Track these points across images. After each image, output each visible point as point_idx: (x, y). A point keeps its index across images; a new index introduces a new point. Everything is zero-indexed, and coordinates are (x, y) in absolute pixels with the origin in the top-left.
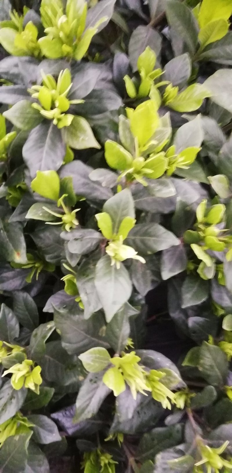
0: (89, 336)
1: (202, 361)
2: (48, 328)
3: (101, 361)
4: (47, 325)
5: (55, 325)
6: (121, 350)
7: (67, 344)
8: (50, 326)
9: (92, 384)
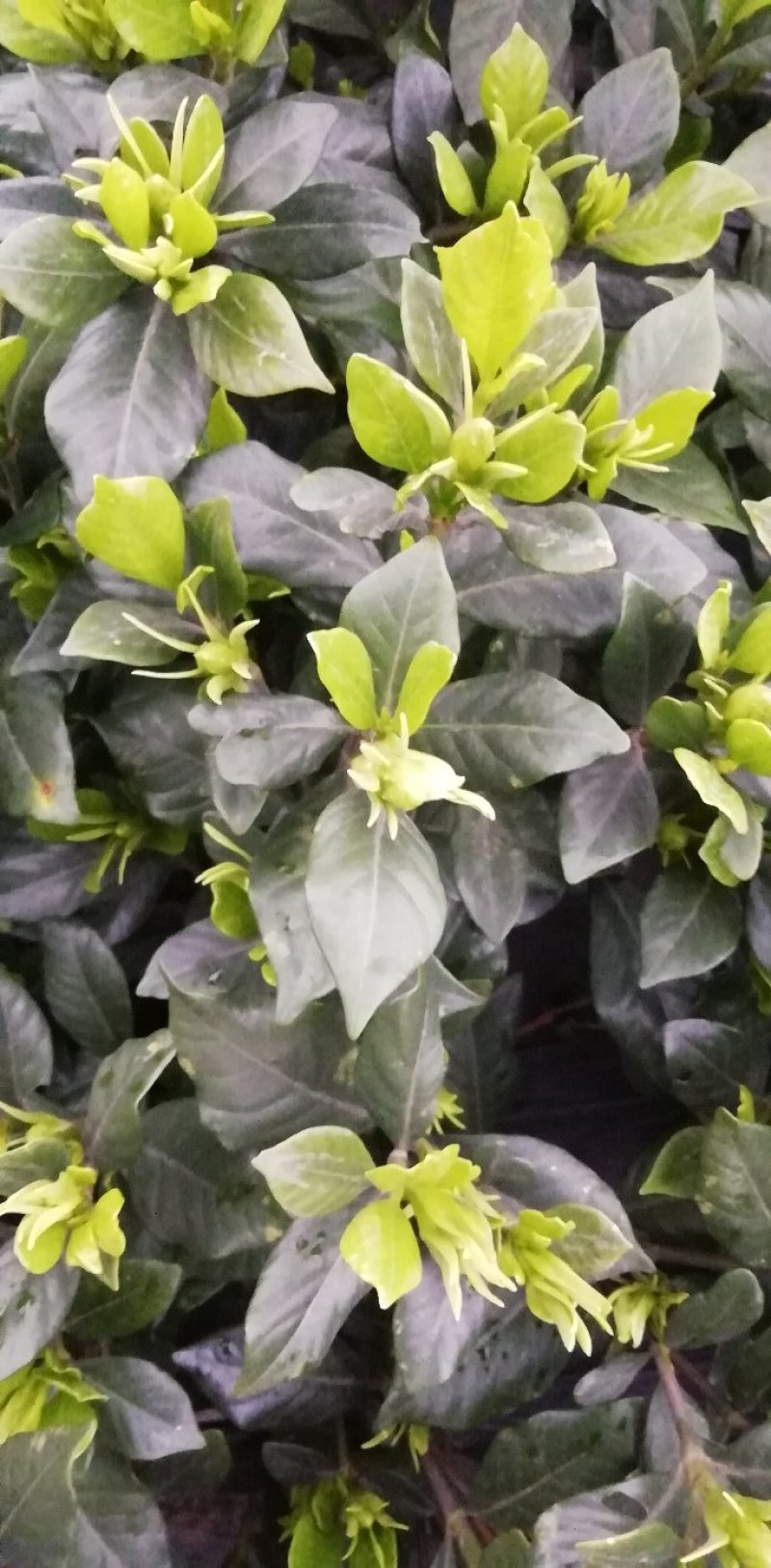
0: (298, 1085)
1: (711, 1181)
2: (149, 1053)
3: (337, 1175)
4: (148, 1044)
5: (176, 1042)
6: (414, 1138)
7: (219, 1114)
8: (159, 1045)
9: (306, 1258)
